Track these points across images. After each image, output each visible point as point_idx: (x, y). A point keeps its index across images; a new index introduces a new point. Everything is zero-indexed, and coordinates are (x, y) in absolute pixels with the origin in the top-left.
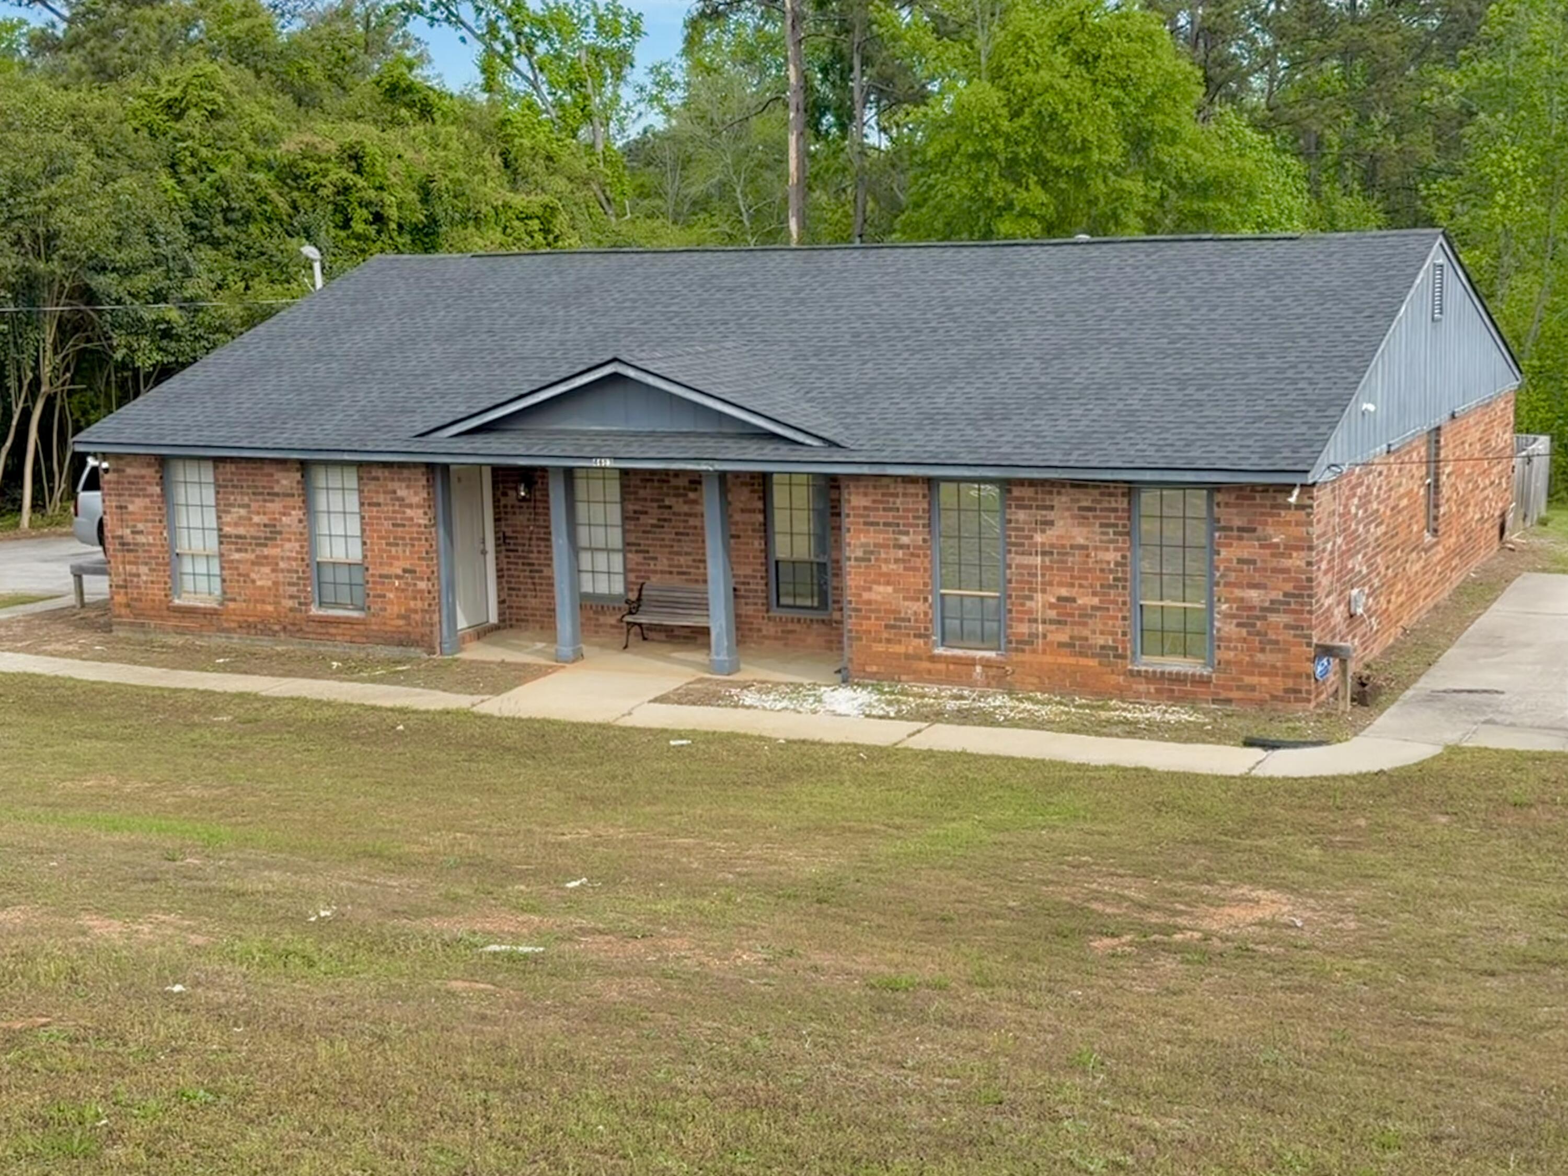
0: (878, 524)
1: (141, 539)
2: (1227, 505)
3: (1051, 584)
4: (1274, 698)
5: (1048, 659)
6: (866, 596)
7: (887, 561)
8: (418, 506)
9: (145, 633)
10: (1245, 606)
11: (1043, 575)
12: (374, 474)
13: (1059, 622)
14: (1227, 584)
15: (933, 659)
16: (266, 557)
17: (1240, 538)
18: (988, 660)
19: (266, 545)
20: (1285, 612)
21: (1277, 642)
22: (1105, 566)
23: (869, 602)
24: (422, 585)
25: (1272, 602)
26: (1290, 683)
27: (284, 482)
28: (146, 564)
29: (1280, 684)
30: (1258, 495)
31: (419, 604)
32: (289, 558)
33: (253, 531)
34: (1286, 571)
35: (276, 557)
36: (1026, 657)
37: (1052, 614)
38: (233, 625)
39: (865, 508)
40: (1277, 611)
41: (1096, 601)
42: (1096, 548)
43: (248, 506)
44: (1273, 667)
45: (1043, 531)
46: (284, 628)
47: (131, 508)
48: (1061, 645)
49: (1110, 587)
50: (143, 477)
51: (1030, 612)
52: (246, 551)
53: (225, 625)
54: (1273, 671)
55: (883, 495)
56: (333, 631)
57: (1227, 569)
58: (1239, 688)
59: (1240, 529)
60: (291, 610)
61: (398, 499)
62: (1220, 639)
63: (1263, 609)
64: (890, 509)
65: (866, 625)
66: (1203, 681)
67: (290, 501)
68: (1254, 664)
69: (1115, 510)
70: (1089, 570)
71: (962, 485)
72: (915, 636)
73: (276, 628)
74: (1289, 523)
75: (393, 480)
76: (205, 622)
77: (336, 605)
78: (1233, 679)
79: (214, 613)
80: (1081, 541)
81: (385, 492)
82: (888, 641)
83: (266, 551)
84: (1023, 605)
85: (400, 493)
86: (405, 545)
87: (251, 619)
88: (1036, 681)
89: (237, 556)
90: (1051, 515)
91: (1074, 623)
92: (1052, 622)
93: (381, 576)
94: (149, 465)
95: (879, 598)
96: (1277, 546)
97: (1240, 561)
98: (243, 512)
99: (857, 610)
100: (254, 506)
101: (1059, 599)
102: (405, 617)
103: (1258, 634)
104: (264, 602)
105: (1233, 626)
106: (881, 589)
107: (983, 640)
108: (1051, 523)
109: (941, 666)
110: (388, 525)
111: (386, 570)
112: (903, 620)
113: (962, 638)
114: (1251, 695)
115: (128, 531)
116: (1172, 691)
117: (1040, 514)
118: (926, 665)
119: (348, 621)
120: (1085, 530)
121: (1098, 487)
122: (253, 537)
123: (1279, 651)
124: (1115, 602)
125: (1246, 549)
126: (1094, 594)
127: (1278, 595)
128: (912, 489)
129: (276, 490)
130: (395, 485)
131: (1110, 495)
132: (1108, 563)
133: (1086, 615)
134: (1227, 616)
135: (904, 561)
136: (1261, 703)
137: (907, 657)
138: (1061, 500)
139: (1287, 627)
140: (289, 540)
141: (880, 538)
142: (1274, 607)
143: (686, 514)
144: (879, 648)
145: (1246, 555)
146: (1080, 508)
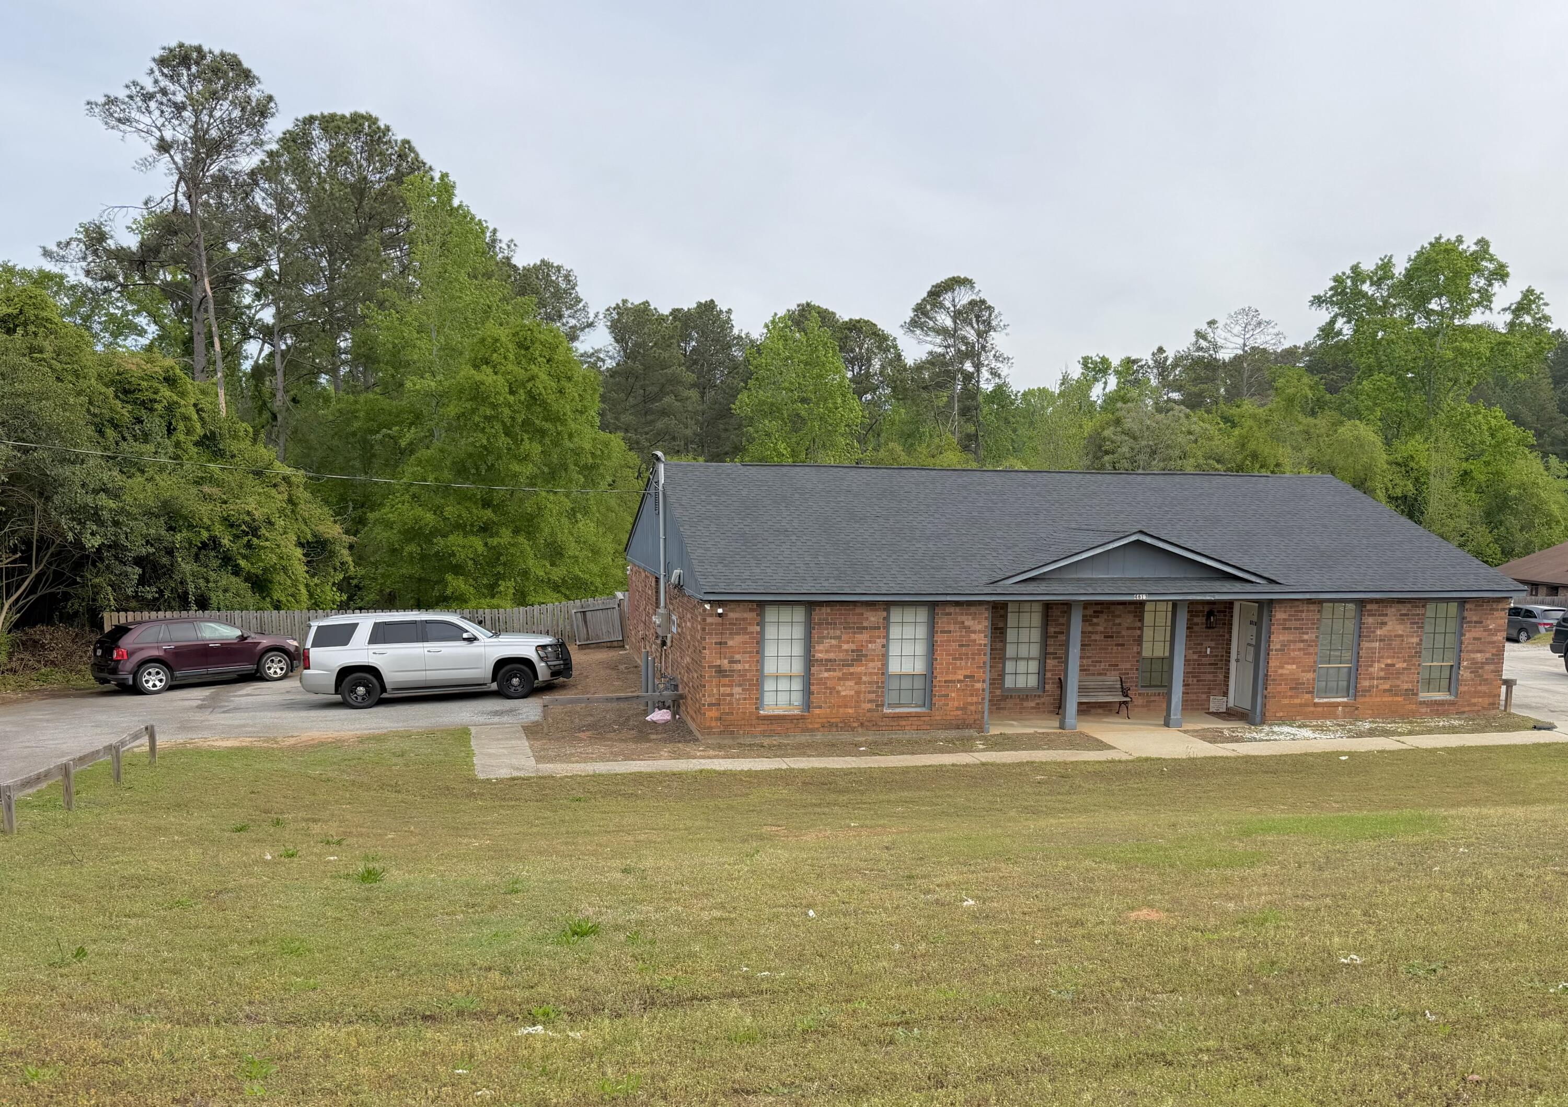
0: (1290, 629)
1: (738, 667)
2: (1471, 610)
3: (1382, 657)
4: (1484, 708)
5: (1379, 699)
6: (1280, 671)
7: (1294, 650)
8: (980, 632)
9: (733, 738)
10: (1474, 662)
11: (1379, 653)
12: (947, 611)
13: (1385, 678)
14: (1468, 651)
15: (1316, 705)
16: (852, 674)
17: (1475, 627)
18: (1346, 703)
19: (853, 665)
20: (1492, 663)
21: (1487, 680)
22: (1410, 645)
23: (1281, 675)
24: (979, 685)
25: (1487, 659)
26: (1491, 700)
27: (872, 619)
28: (740, 685)
29: (1487, 701)
30: (1485, 604)
31: (975, 699)
32: (871, 674)
33: (842, 656)
34: (1494, 642)
35: (860, 673)
36: (1367, 699)
37: (1382, 674)
38: (816, 726)
39: (1285, 620)
40: (1488, 664)
41: (1405, 665)
42: (1407, 636)
43: (839, 638)
44: (1485, 693)
45: (1381, 628)
46: (862, 725)
47: (730, 643)
48: (1385, 691)
49: (1413, 657)
50: (744, 619)
51: (1371, 674)
52: (835, 670)
53: (810, 726)
54: (1484, 695)
55: (1296, 611)
56: (904, 723)
57: (1468, 643)
58: (1469, 705)
59: (1476, 622)
60: (869, 711)
61: (965, 628)
62: (1462, 681)
63: (1482, 663)
64: (1299, 620)
65: (1279, 688)
66: (1452, 703)
67: (877, 633)
68: (1476, 692)
69: (1418, 615)
70: (1402, 648)
71: (1336, 604)
72: (1307, 693)
73: (856, 725)
74: (1497, 618)
75: (962, 614)
76: (789, 725)
77: (899, 705)
78: (1466, 701)
79: (802, 718)
80: (1400, 632)
81: (955, 623)
82: (1291, 697)
83: (852, 670)
84: (1367, 670)
85: (966, 623)
86: (968, 659)
87: (832, 720)
88: (1372, 712)
89: (826, 675)
90: (1386, 619)
91: (1393, 678)
92: (1381, 678)
93: (945, 682)
94: (751, 610)
95: (1288, 672)
96: (1491, 630)
97: (1475, 639)
98: (834, 642)
99: (1274, 680)
100: (844, 637)
101: (1387, 665)
102: (964, 709)
103: (1479, 676)
104: (846, 707)
105: (1468, 673)
106: (1289, 667)
107: (1337, 694)
108: (1384, 624)
109: (1320, 709)
110: (955, 646)
111: (950, 677)
112: (1301, 684)
113: (1326, 692)
114: (1474, 708)
115: (726, 661)
116: (1438, 710)
117: (1380, 619)
118: (1312, 709)
119: (918, 716)
120: (1402, 626)
121: (1409, 602)
122: (841, 660)
123: (1488, 684)
124: (1414, 665)
125: (1477, 632)
126: (1404, 661)
127: (1488, 655)
128: (1312, 607)
129: (865, 624)
130: (964, 618)
131: (1417, 607)
132: (1413, 643)
133: (1399, 673)
134: (1466, 668)
135: (1303, 649)
136: (1478, 712)
137: (1301, 705)
138: (1392, 610)
139: (1491, 671)
140: (873, 660)
141: (1291, 637)
142: (1488, 662)
144: (1286, 701)
145: (1477, 636)
146: (1401, 615)
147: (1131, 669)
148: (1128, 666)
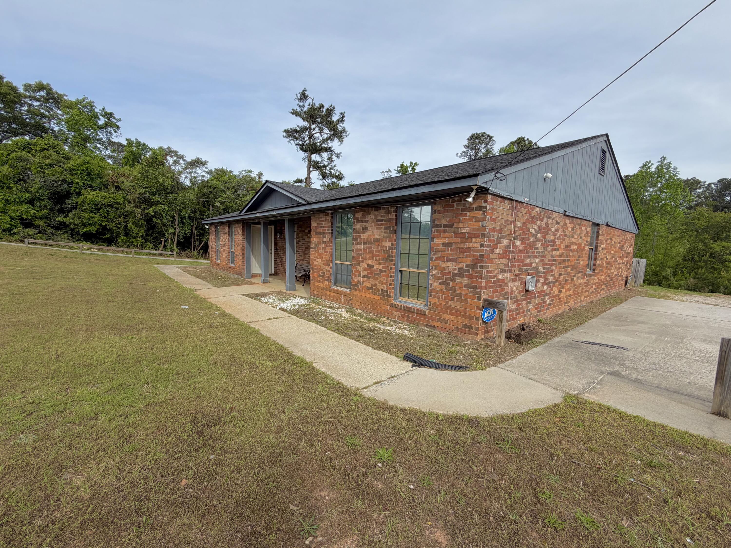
0: (318, 233)
1: (213, 246)
3: (366, 258)
4: (457, 329)
6: (315, 263)
7: (320, 249)
9: (213, 269)
10: (445, 272)
11: (363, 254)
12: (236, 226)
13: (368, 277)
14: (437, 259)
16: (224, 250)
17: (445, 231)
18: (346, 293)
19: (224, 247)
20: (467, 276)
21: (460, 295)
22: (385, 249)
23: (316, 266)
25: (459, 270)
26: (467, 322)
28: (213, 252)
29: (461, 321)
30: (455, 204)
32: (227, 250)
33: (223, 243)
34: (468, 250)
36: (357, 293)
37: (366, 273)
38: (221, 268)
39: (316, 227)
40: (461, 276)
41: (381, 267)
42: (382, 240)
44: (458, 310)
45: (364, 233)
46: (226, 269)
47: (212, 238)
48: (368, 288)
49: (387, 260)
50: (213, 230)
51: (359, 271)
54: (457, 313)
55: (320, 221)
56: (231, 270)
57: (437, 250)
58: (439, 320)
59: (445, 226)
60: (227, 264)
62: (431, 291)
63: (454, 274)
64: (322, 227)
65: (315, 275)
66: (422, 314)
68: (447, 307)
69: (390, 220)
70: (379, 252)
71: (343, 215)
72: (326, 280)
74: (471, 220)
76: (218, 267)
78: (436, 315)
79: (220, 264)
80: (377, 237)
82: (319, 282)
84: (356, 268)
86: (239, 246)
88: (359, 304)
89: (221, 250)
90: (367, 225)
91: (373, 278)
92: (365, 277)
93: (236, 255)
94: (214, 227)
95: (318, 264)
96: (464, 234)
97: (445, 245)
99: (313, 269)
101: (369, 266)
102: (239, 267)
103: (451, 289)
104: (224, 262)
105: (438, 284)
106: (318, 260)
108: (366, 229)
109: (333, 294)
110: (237, 240)
111: (237, 253)
112: (323, 273)
113: (341, 283)
114: (445, 325)
116: (408, 317)
117: (364, 225)
118: (328, 293)
119: (233, 268)
120: (379, 231)
121: (384, 209)
123: (462, 301)
124: (388, 268)
125: (447, 237)
126: (381, 263)
127: (462, 266)
129: (226, 232)
130: (238, 229)
131: (389, 212)
132: (386, 247)
133: (376, 274)
134: (436, 278)
135: (324, 249)
136: (450, 331)
137: (324, 289)
138: (371, 217)
139: (467, 286)
140: (227, 245)
141: (319, 239)
142: (460, 273)
144: (317, 284)
145: (447, 241)
146: (378, 221)
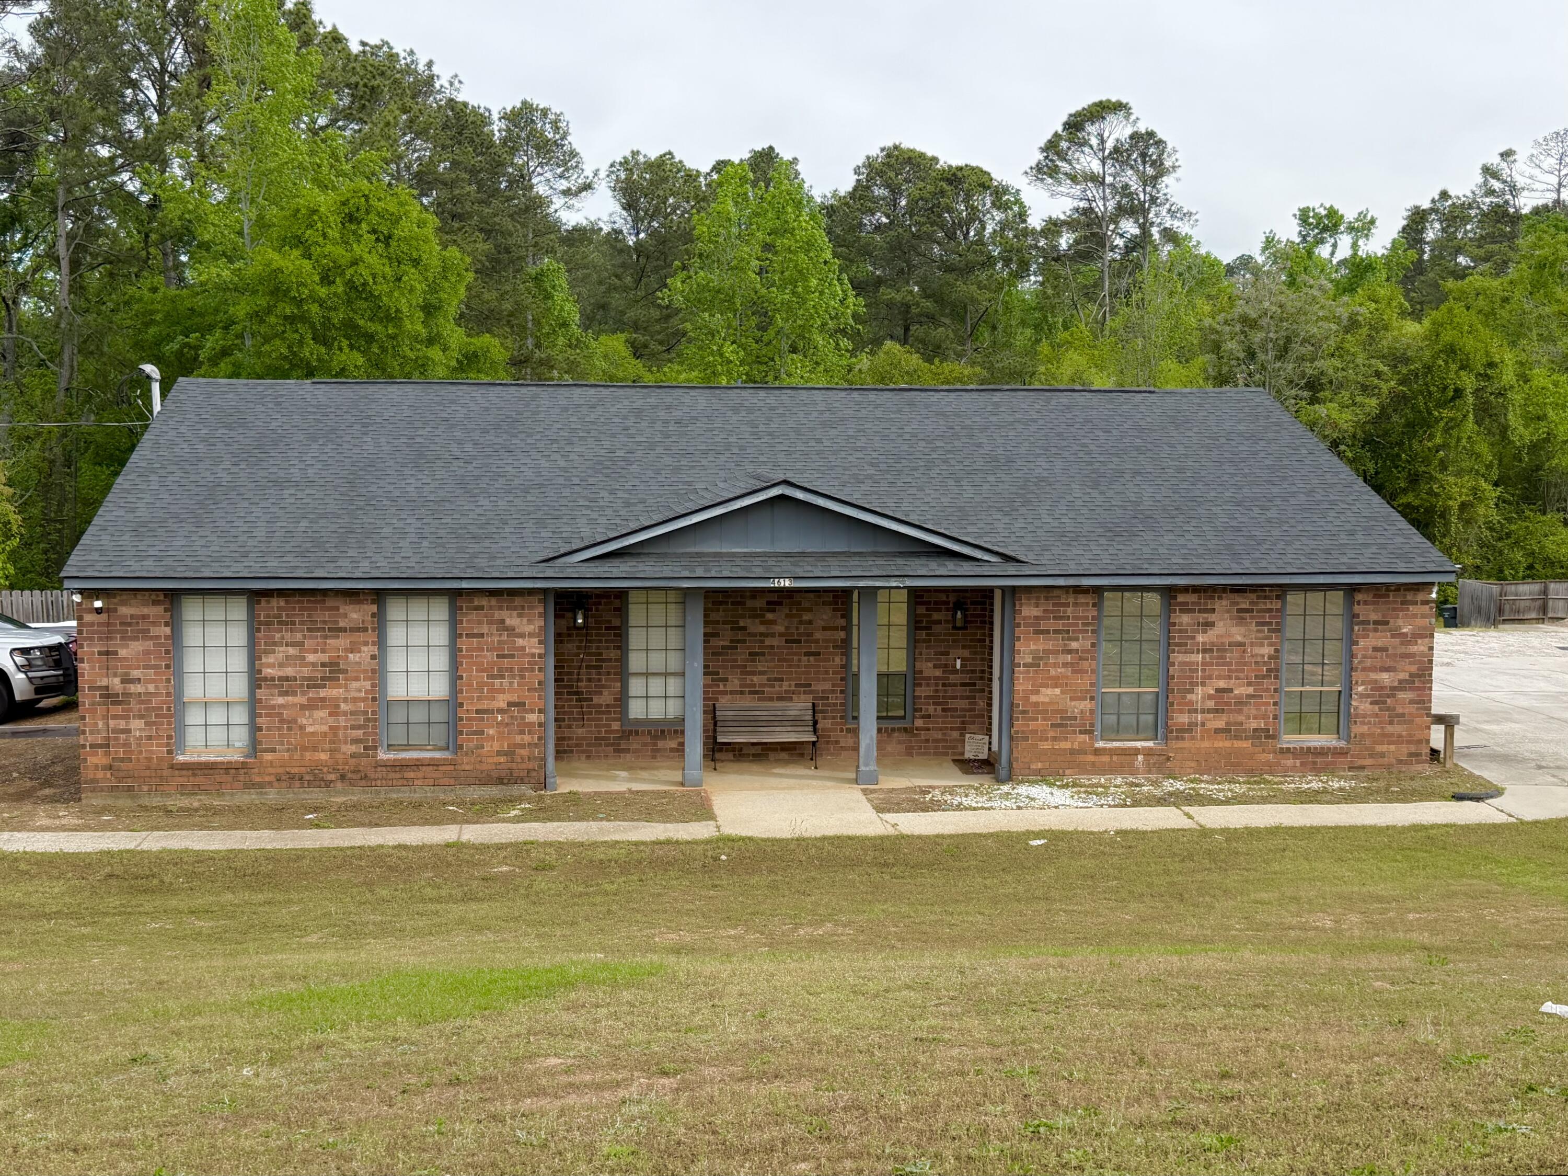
0: (1048, 632)
1: (134, 688)
2: (1366, 603)
3: (1210, 677)
4: (1400, 762)
5: (1206, 744)
6: (1034, 698)
7: (1055, 665)
8: (531, 635)
9: (133, 798)
10: (1377, 687)
11: (1204, 670)
12: (476, 603)
13: (1217, 711)
14: (1364, 669)
15: (1097, 752)
16: (323, 700)
17: (1376, 630)
18: (1150, 749)
19: (324, 686)
20: (1411, 689)
21: (1403, 715)
22: (1259, 659)
23: (1036, 704)
24: (533, 718)
25: (1400, 682)
26: (1413, 748)
27: (355, 616)
28: (141, 717)
29: (1405, 749)
30: (1391, 594)
31: (527, 738)
32: (355, 699)
33: (306, 672)
34: (1411, 655)
35: (337, 699)
36: (1186, 744)
37: (1211, 704)
38: (267, 779)
39: (1036, 618)
40: (1404, 689)
41: (1250, 690)
42: (1252, 644)
43: (301, 644)
44: (1400, 736)
45: (1205, 632)
46: (343, 777)
47: (123, 653)
48: (1217, 731)
49: (1264, 677)
50: (144, 617)
51: (1191, 703)
52: (294, 694)
53: (257, 779)
54: (1398, 740)
55: (1054, 605)
56: (412, 775)
57: (1364, 657)
58: (1371, 756)
59: (1376, 623)
60: (353, 756)
61: (507, 629)
62: (1357, 716)
63: (1393, 688)
64: (1061, 618)
65: (1032, 725)
66: (1342, 753)
67: (362, 636)
68: (1384, 735)
69: (1270, 610)
70: (1245, 664)
71: (1127, 594)
72: (1081, 732)
73: (332, 777)
74: (1415, 616)
75: (501, 608)
76: (225, 778)
77: (408, 747)
78: (1366, 749)
79: (244, 766)
80: (1239, 638)
81: (490, 622)
82: (1055, 739)
83: (322, 693)
84: (1184, 698)
85: (508, 622)
86: (513, 677)
87: (293, 771)
88: (1193, 764)
89: (280, 700)
90: (1212, 617)
91: (1231, 711)
92: (1209, 711)
93: (478, 712)
94: (155, 603)
95: (1047, 700)
96: (1405, 635)
97: (1375, 649)
98: (291, 651)
99: (1024, 712)
100: (308, 643)
101: (1218, 690)
102: (509, 753)
103: (1388, 709)
104: (315, 749)
105: (1367, 705)
106: (1049, 691)
107: (1138, 732)
108: (1210, 625)
109: (1106, 759)
110: (491, 656)
111: (485, 705)
112: (1070, 718)
113: (1116, 731)
114: (1381, 761)
115: (117, 680)
116: (1315, 763)
117: (1202, 617)
118: (1091, 758)
119: (433, 764)
120: (1242, 629)
121: (1255, 591)
122: (304, 679)
123: (1405, 722)
124: (1267, 690)
125: (1380, 639)
126: (1249, 684)
127: (1405, 676)
128: (1082, 599)
129: (342, 624)
130: (504, 614)
131: (1265, 598)
132: (1263, 656)
133: (1241, 703)
134: (1362, 696)
135: (1072, 664)
136: (1389, 767)
137: (1072, 752)
138: (1221, 604)
139: (1412, 702)
140: (357, 679)
141: (1050, 645)
142: (1402, 686)
143: (761, 634)
144: (1046, 746)
145: (1380, 644)
146: (1239, 611)
147: (833, 692)
148: (827, 686)
